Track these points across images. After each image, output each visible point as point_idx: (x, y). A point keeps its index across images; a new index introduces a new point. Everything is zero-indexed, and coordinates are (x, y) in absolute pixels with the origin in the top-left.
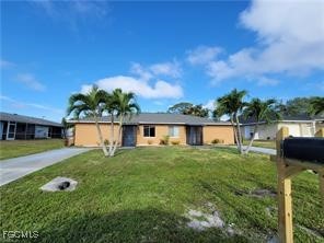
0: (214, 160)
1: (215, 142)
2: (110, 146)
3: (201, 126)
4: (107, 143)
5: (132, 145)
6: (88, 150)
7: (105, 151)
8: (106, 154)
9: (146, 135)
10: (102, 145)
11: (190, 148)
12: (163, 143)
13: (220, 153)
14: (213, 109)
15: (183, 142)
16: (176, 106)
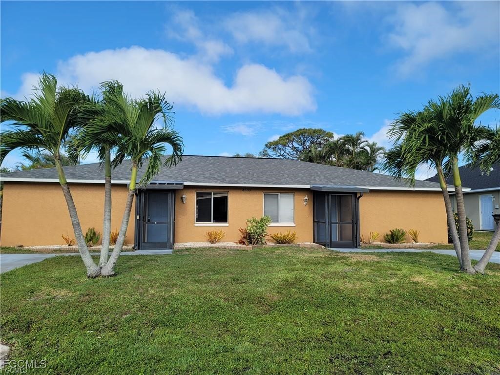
0: (389, 289)
1: (393, 238)
2: (104, 248)
3: (355, 195)
4: (93, 238)
5: (162, 246)
6: (40, 257)
7: (87, 260)
8: (92, 269)
9: (202, 216)
10: (79, 245)
11: (322, 252)
12: (249, 238)
13: (405, 269)
14: (389, 147)
15: (305, 239)
16: (287, 138)
